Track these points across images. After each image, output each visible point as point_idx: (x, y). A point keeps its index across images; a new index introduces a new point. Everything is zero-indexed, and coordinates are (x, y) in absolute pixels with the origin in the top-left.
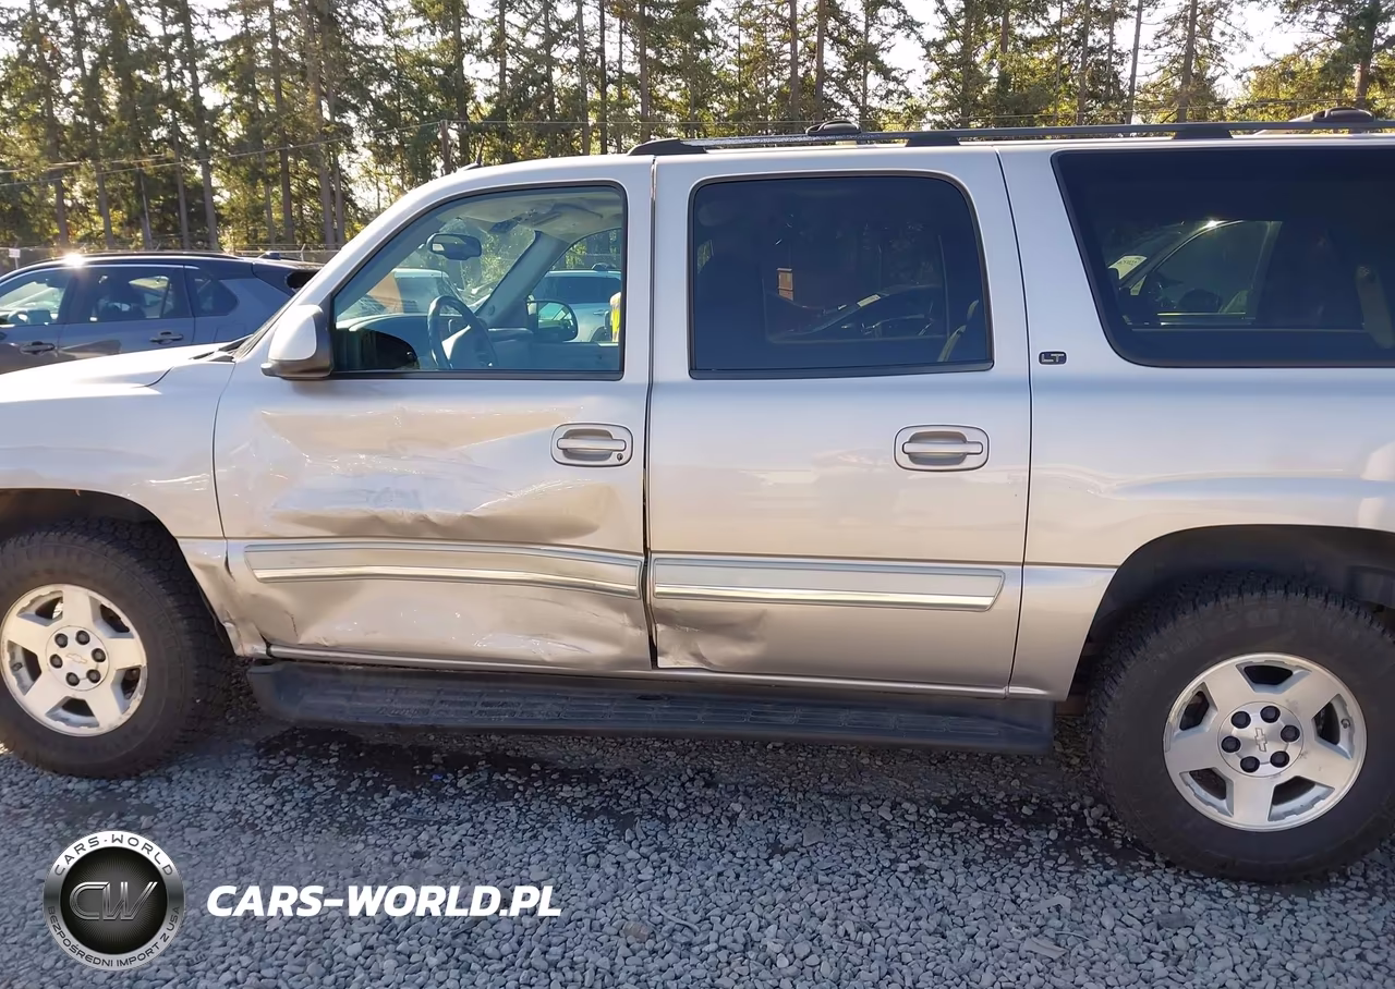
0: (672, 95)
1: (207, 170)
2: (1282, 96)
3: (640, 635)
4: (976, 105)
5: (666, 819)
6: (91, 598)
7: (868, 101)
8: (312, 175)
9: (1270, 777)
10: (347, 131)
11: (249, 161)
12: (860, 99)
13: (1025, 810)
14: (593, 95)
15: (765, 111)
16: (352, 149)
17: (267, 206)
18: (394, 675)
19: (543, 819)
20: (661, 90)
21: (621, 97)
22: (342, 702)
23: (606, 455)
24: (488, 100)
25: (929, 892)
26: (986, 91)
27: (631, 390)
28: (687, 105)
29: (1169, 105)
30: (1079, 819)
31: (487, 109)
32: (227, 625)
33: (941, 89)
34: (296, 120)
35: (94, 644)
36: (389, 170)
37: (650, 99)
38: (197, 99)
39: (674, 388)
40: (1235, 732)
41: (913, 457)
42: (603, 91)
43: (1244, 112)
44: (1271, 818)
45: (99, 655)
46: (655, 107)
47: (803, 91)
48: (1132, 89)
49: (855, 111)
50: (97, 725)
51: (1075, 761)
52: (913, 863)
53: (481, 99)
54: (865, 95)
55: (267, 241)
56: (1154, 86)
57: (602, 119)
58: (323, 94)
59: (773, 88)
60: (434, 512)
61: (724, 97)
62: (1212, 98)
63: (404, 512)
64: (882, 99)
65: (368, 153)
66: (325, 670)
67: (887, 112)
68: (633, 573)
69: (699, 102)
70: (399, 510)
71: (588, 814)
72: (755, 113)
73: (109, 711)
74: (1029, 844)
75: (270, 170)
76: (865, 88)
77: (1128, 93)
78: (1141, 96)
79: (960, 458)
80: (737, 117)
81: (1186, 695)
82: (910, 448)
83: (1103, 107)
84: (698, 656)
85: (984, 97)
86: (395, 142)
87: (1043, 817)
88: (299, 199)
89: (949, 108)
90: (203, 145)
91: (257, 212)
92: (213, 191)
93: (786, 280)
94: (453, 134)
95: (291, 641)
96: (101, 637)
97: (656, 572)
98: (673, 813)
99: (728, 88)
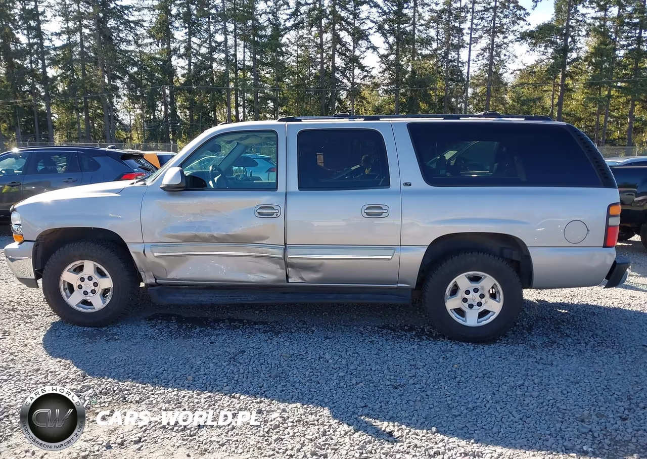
0: (267, 76)
1: (49, 106)
2: (531, 82)
3: (283, 272)
4: (403, 83)
5: (291, 332)
6: (94, 265)
7: (355, 80)
8: (99, 108)
9: (477, 310)
10: (117, 88)
11: (68, 101)
12: (351, 79)
13: (406, 328)
14: (232, 76)
15: (309, 84)
16: (119, 96)
17: (78, 122)
18: (199, 289)
19: (251, 333)
20: (263, 73)
21: (244, 76)
22: (181, 298)
23: (273, 214)
24: (183, 76)
25: (375, 346)
26: (407, 76)
27: (280, 194)
28: (274, 80)
29: (483, 85)
30: (423, 330)
31: (182, 80)
32: (142, 273)
33: (387, 75)
34: (92, 84)
35: (94, 280)
36: (136, 106)
37: (258, 77)
38: (45, 72)
39: (294, 193)
40: (466, 296)
41: (367, 214)
42: (236, 73)
43: (514, 88)
44: (478, 322)
45: (96, 284)
46: (260, 81)
47: (326, 75)
48: (468, 77)
49: (349, 84)
50: (94, 309)
51: (423, 316)
52: (370, 340)
53: (179, 75)
54: (353, 78)
55: (77, 138)
56: (477, 76)
57: (236, 85)
58: (105, 71)
59: (313, 73)
60: (215, 234)
61: (291, 77)
62: (501, 82)
63: (206, 234)
64: (361, 79)
65: (126, 98)
66: (176, 287)
67: (364, 85)
68: (281, 251)
69: (279, 79)
70: (204, 233)
71: (265, 332)
72: (304, 84)
73: (98, 304)
74: (406, 335)
75: (79, 106)
76: (353, 75)
77: (466, 79)
78: (472, 81)
79: (381, 214)
80: (297, 86)
81: (451, 285)
82: (366, 211)
83: (456, 85)
84: (302, 278)
85: (406, 79)
86: (138, 94)
87: (411, 329)
88: (93, 119)
89: (391, 84)
90: (47, 94)
91: (72, 124)
92: (51, 115)
93: (320, 158)
94: (167, 92)
95: (165, 278)
96: (96, 278)
97: (289, 251)
98: (293, 331)
99: (293, 73)
